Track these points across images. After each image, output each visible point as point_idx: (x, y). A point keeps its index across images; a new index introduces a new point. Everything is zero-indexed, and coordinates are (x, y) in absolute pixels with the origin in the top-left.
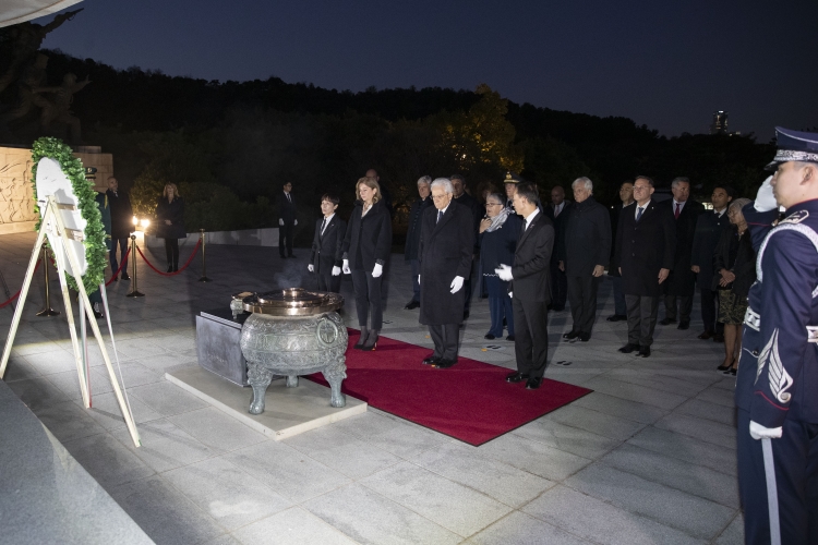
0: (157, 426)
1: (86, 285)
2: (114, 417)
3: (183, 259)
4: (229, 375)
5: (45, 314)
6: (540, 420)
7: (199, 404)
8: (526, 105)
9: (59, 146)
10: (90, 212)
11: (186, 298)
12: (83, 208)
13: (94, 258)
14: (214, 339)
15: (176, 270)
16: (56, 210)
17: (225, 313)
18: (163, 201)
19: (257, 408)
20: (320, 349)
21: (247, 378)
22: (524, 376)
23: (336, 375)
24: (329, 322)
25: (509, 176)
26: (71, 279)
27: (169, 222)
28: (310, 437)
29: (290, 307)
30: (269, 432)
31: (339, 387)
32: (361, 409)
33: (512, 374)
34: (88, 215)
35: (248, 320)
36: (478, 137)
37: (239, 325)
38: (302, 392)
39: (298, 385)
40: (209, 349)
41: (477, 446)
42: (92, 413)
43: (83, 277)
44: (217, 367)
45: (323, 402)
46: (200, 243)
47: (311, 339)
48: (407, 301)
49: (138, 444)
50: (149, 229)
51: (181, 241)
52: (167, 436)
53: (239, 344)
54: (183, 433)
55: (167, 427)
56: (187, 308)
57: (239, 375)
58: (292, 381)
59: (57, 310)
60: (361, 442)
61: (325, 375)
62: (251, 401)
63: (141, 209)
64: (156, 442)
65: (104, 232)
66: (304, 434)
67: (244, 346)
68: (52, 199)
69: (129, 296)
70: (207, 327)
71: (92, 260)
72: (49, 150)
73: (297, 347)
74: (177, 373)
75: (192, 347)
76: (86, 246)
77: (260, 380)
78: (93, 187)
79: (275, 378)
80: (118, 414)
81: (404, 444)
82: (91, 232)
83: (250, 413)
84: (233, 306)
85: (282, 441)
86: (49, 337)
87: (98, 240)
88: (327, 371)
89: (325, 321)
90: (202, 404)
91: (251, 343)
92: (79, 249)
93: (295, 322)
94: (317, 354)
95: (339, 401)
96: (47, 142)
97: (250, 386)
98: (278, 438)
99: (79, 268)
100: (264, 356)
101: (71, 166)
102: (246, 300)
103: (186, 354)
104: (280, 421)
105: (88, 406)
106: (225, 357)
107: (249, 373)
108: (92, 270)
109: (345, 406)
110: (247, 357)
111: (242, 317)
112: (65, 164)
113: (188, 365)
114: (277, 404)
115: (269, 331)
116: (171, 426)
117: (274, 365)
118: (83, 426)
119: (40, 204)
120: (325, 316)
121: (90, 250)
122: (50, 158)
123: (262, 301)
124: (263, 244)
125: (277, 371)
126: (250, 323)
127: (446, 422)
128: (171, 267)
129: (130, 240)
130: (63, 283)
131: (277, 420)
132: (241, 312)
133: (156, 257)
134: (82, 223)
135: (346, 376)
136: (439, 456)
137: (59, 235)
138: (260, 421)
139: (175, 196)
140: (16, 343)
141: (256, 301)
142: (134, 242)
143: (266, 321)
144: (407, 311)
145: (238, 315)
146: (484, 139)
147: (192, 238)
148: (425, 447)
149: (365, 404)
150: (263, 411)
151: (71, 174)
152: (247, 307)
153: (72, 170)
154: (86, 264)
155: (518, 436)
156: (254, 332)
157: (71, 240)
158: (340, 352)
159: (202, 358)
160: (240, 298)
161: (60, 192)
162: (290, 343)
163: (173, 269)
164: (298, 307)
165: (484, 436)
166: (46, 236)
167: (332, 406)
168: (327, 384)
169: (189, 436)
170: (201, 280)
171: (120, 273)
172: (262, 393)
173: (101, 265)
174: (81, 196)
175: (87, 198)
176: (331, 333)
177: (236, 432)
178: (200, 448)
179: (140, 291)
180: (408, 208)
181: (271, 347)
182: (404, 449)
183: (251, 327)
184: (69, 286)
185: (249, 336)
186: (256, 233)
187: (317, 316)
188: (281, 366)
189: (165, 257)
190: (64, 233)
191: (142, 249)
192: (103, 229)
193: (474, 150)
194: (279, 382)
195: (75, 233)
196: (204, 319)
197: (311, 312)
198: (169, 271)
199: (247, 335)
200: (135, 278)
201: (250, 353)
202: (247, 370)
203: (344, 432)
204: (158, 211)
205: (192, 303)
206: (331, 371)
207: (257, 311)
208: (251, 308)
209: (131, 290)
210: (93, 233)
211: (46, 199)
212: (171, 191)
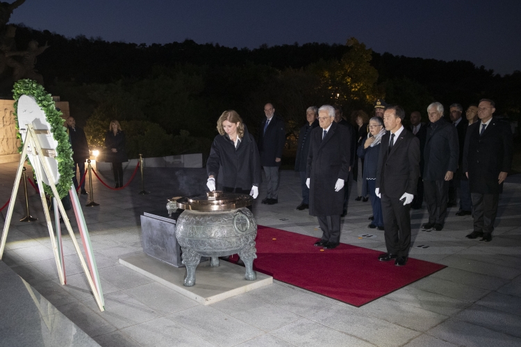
0: (116, 297)
1: (59, 191)
2: (83, 290)
3: (126, 179)
4: (168, 259)
5: (26, 220)
6: (405, 288)
7: (146, 281)
8: (386, 54)
9: (34, 85)
10: (60, 135)
11: (131, 206)
12: (54, 131)
13: (64, 169)
14: (155, 232)
15: (122, 186)
16: (34, 135)
17: (164, 213)
18: (109, 134)
19: (190, 282)
20: (236, 236)
21: (182, 260)
22: (393, 257)
23: (249, 257)
24: (243, 215)
25: (379, 103)
26: (47, 188)
27: (114, 150)
28: (231, 304)
29: (213, 204)
30: (200, 299)
31: (252, 265)
32: (268, 281)
33: (383, 255)
34: (58, 137)
35: (181, 216)
36: (349, 80)
37: (174, 221)
38: (223, 270)
39: (219, 265)
40: (151, 240)
41: (359, 307)
42: (66, 288)
43: (56, 186)
44: (157, 253)
45: (240, 277)
46: (138, 167)
47: (229, 229)
49: (102, 309)
50: (99, 158)
51: (124, 164)
52: (124, 303)
53: (175, 235)
54: (135, 301)
55: (123, 297)
56: (132, 213)
57: (175, 258)
58: (215, 262)
59: (35, 217)
60: (269, 305)
61: (240, 256)
62: (185, 277)
63: (92, 142)
64: (115, 307)
65: (71, 150)
66: (226, 300)
67: (179, 235)
68: (30, 126)
69: (87, 206)
70: (150, 224)
71: (63, 171)
72: (27, 89)
73: (219, 235)
74: (128, 258)
75: (138, 241)
76: (58, 161)
77: (192, 261)
78: (61, 116)
79: (203, 259)
80: (87, 289)
81: (302, 306)
82: (61, 150)
83: (185, 285)
84: (168, 207)
85: (210, 305)
86: (30, 236)
87: (67, 156)
88: (242, 253)
89: (240, 215)
90: (148, 281)
91: (184, 233)
92: (52, 163)
93: (217, 216)
94: (234, 240)
95: (251, 276)
96: (25, 82)
97: (184, 266)
98: (207, 303)
99: (53, 178)
100: (194, 242)
101: (44, 100)
102: (179, 201)
103: (133, 246)
104: (208, 290)
105: (63, 283)
106: (164, 245)
107: (183, 255)
108: (63, 180)
109: (256, 279)
110: (181, 244)
111: (176, 215)
112: (40, 99)
113: (136, 253)
114: (203, 279)
115: (198, 223)
116: (127, 296)
117: (202, 249)
118: (60, 297)
119: (21, 132)
120: (240, 211)
121: (61, 164)
122: (28, 95)
123: (191, 201)
124: (186, 166)
125: (204, 253)
126: (183, 218)
127: (334, 290)
128: (117, 184)
130: (42, 191)
131: (206, 291)
132: (174, 211)
133: (105, 177)
134: (54, 144)
135: (256, 257)
136: (330, 314)
137: (37, 154)
138: (192, 291)
139: (118, 130)
141: (187, 201)
142: (89, 165)
143: (195, 216)
144: (298, 211)
145: (173, 214)
146: (354, 81)
147: (132, 163)
148: (318, 308)
149: (272, 278)
150: (194, 284)
151: (44, 106)
152: (180, 205)
153: (45, 103)
154: (59, 175)
155: (389, 299)
156: (186, 224)
157: (46, 158)
158: (252, 238)
159: (146, 247)
160: (173, 200)
161: (37, 121)
162: (213, 232)
163: (119, 186)
164: (218, 204)
165: (363, 299)
166: (27, 156)
167: (246, 279)
168: (243, 265)
169: (140, 303)
170: (141, 193)
172: (193, 270)
173: (69, 175)
174: (53, 123)
175: (57, 124)
176: (244, 224)
177: (174, 299)
178: (148, 311)
179: (96, 202)
180: (295, 136)
181: (199, 235)
182: (302, 309)
183: (184, 221)
184: (45, 193)
185: (182, 227)
187: (233, 211)
188: (207, 249)
189: (113, 178)
190: (41, 152)
191: (95, 169)
192: (70, 148)
193: (346, 90)
194: (205, 263)
195: (50, 152)
196: (146, 218)
197: (228, 208)
198: (117, 187)
199: (181, 228)
200: (91, 193)
201: (184, 240)
202: (181, 254)
203: (256, 298)
205: (135, 208)
206: (245, 252)
207: (188, 208)
208: (183, 206)
209: (89, 201)
210: (63, 151)
211: (26, 127)
212: (115, 127)
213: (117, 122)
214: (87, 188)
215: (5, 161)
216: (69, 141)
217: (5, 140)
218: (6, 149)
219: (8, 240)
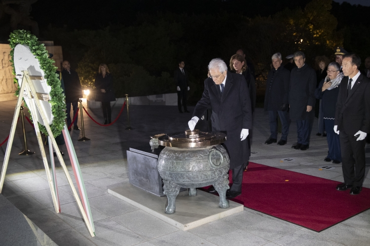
0: (105, 223)
1: (53, 131)
2: (76, 218)
4: (151, 189)
5: (24, 154)
6: (361, 214)
7: (131, 209)
8: (344, 3)
9: (28, 36)
10: (53, 81)
11: (118, 140)
12: (48, 78)
13: (57, 112)
14: (140, 166)
15: (110, 122)
16: (29, 80)
17: (146, 148)
18: (99, 77)
19: (170, 210)
20: (211, 170)
21: (163, 190)
22: (349, 186)
23: (222, 187)
24: (217, 151)
25: (338, 50)
26: (42, 127)
27: (103, 91)
28: (207, 228)
29: (191, 142)
30: (179, 225)
31: (225, 195)
32: (240, 209)
33: (340, 185)
34: (51, 83)
35: (162, 152)
36: (311, 27)
37: (156, 156)
38: (199, 199)
39: (196, 194)
40: (136, 173)
41: (319, 232)
42: (61, 216)
43: (50, 126)
44: (142, 184)
45: (214, 205)
46: (125, 105)
47: (205, 163)
48: (266, 139)
49: (93, 235)
50: (89, 97)
51: (112, 103)
52: (112, 230)
53: (157, 168)
54: (122, 228)
55: (111, 223)
56: (119, 147)
57: (157, 189)
58: (193, 192)
59: (32, 151)
60: (241, 231)
61: (215, 187)
62: (166, 206)
63: (84, 83)
64: (104, 233)
65: (63, 95)
66: (203, 226)
67: (161, 169)
68: (26, 73)
69: (79, 140)
70: (135, 158)
71: (56, 113)
72: (22, 39)
73: (196, 169)
74: (116, 188)
75: (125, 172)
76: (51, 104)
77: (172, 191)
78: (53, 64)
79: (182, 190)
80: (79, 216)
81: (269, 231)
82: (54, 94)
83: (166, 213)
84: (151, 143)
85: (188, 231)
86: (28, 168)
87: (60, 100)
88: (216, 184)
89: (214, 151)
90: (134, 209)
91: (165, 167)
92: (47, 106)
93: (194, 152)
94: (209, 173)
95: (225, 204)
96: (20, 33)
97: (165, 196)
98: (185, 229)
99: (48, 119)
100: (174, 175)
101: (38, 49)
102: (161, 139)
103: (120, 177)
104: (187, 218)
105: (58, 212)
106: (147, 177)
107: (164, 187)
108: (57, 121)
109: (229, 207)
110: (162, 177)
111: (158, 150)
112: (34, 48)
113: (122, 183)
114: (183, 207)
115: (177, 158)
116: (114, 223)
117: (181, 181)
119: (18, 77)
120: (214, 148)
121: (54, 107)
122: (23, 44)
123: (171, 139)
124: (167, 104)
125: (183, 185)
126: (164, 154)
127: (297, 216)
128: (106, 121)
129: (79, 103)
130: (37, 130)
131: (184, 218)
132: (157, 147)
133: (95, 114)
134: (48, 89)
135: (229, 188)
136: (294, 239)
137: (33, 97)
138: (173, 218)
139: (107, 73)
140: (8, 173)
141: (167, 139)
142: (81, 104)
143: (175, 152)
144: (267, 145)
145: (155, 149)
146: (315, 28)
147: (120, 101)
148: (284, 233)
149: (242, 206)
150: (175, 212)
151: (38, 55)
152: (162, 143)
153: (39, 52)
154: (52, 116)
155: (346, 225)
156: (166, 160)
157: (41, 101)
158: (225, 172)
159: (132, 179)
160: (156, 137)
161: (31, 68)
162: (191, 166)
163: (108, 122)
164: (195, 142)
165: (323, 225)
166: (23, 99)
167: (220, 207)
168: (217, 194)
169: (126, 229)
170: (127, 129)
171: (73, 125)
172: (173, 200)
173: (62, 117)
174: (46, 70)
175: (50, 71)
176: (218, 159)
177: (157, 226)
178: (134, 236)
179: (87, 137)
180: (263, 77)
181: (179, 169)
182: (270, 234)
183: (165, 156)
184: (41, 132)
185: (163, 162)
186: (162, 97)
187: (209, 147)
188: (186, 181)
189: (102, 115)
190: (36, 96)
191: (86, 109)
192: (63, 92)
193: (308, 36)
194: (184, 193)
195: (44, 96)
196: (132, 153)
197: (204, 145)
198: (105, 123)
199: (162, 162)
200: (83, 129)
201: (165, 173)
202: (163, 185)
203: (229, 225)
204: (96, 84)
205: (122, 143)
206: (219, 184)
207: (168, 145)
208: (164, 144)
209: (81, 136)
210: (56, 95)
211: (22, 73)
212: (104, 70)
213: (105, 65)
214: (79, 124)
215: (5, 99)
216: (61, 86)
217: (4, 81)
218: (5, 88)
219: (8, 172)
